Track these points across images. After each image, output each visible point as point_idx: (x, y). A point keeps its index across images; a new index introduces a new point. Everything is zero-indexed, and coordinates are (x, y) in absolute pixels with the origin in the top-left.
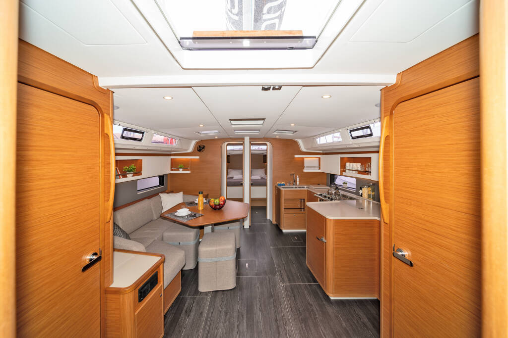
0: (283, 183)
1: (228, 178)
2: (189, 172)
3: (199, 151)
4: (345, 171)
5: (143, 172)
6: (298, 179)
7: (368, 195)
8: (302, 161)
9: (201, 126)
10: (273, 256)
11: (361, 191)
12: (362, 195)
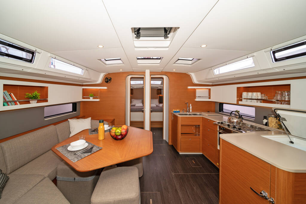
0: (178, 110)
1: (131, 106)
2: (98, 100)
3: (107, 82)
4: (241, 100)
5: (49, 99)
6: (191, 107)
8: (194, 92)
10: (178, 187)
11: (265, 121)
12: (267, 124)
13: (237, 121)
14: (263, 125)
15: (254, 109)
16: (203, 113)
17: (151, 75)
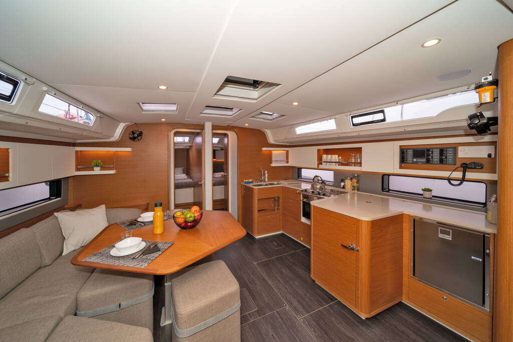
0: (250, 180)
2: (111, 172)
3: (133, 139)
4: (321, 164)
6: (266, 175)
7: (353, 186)
8: (270, 155)
9: (161, 87)
10: (264, 275)
11: (342, 184)
12: (344, 187)
13: (321, 187)
14: (341, 188)
15: (332, 172)
16: (281, 182)
17: (213, 129)
